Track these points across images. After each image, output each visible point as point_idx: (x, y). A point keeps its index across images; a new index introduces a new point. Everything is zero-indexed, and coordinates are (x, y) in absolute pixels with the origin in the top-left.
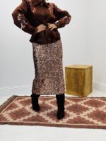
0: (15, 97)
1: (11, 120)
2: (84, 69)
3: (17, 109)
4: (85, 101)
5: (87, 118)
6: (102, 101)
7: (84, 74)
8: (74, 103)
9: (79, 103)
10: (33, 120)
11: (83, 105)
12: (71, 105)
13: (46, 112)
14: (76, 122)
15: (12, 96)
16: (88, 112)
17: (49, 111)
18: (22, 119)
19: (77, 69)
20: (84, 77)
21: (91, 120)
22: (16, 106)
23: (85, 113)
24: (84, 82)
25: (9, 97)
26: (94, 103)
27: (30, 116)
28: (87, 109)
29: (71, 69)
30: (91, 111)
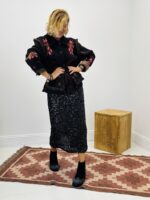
1: (23, 177)
3: (29, 164)
4: (117, 159)
5: (115, 181)
6: (141, 161)
7: (119, 123)
8: (103, 161)
9: (109, 162)
11: (114, 164)
12: (98, 163)
13: (65, 170)
14: (100, 185)
16: (118, 174)
17: (69, 169)
18: (35, 177)
20: (119, 128)
21: (119, 183)
22: (28, 161)
23: (114, 175)
26: (130, 163)
27: (46, 174)
28: (119, 170)
30: (122, 173)
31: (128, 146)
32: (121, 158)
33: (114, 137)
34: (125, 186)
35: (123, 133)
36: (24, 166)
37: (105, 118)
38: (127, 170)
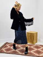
0: (7, 43)
1: (6, 52)
2: (34, 34)
3: (8, 48)
4: (33, 46)
5: (33, 53)
6: (40, 47)
7: (34, 35)
8: (29, 47)
9: (31, 47)
10: (13, 52)
11: (33, 48)
15: (6, 42)
16: (34, 50)
18: (9, 51)
19: (31, 33)
20: (34, 37)
22: (7, 47)
23: (33, 51)
24: (33, 39)
25: (5, 43)
26: (37, 47)
28: (34, 49)
29: (29, 33)
30: (35, 50)
31: (37, 42)
32: (35, 46)
33: (32, 39)
34: (36, 54)
35: (35, 38)
36: (6, 48)
37: (30, 34)
38: (36, 49)
